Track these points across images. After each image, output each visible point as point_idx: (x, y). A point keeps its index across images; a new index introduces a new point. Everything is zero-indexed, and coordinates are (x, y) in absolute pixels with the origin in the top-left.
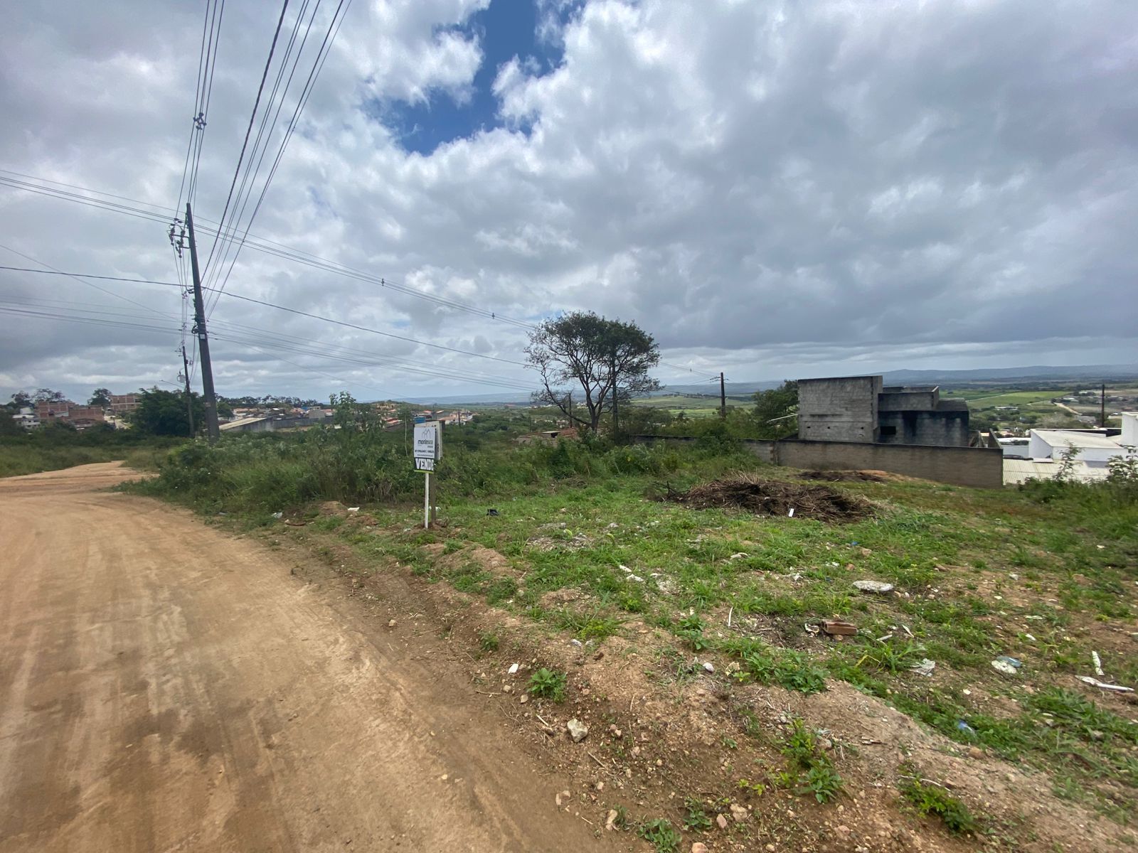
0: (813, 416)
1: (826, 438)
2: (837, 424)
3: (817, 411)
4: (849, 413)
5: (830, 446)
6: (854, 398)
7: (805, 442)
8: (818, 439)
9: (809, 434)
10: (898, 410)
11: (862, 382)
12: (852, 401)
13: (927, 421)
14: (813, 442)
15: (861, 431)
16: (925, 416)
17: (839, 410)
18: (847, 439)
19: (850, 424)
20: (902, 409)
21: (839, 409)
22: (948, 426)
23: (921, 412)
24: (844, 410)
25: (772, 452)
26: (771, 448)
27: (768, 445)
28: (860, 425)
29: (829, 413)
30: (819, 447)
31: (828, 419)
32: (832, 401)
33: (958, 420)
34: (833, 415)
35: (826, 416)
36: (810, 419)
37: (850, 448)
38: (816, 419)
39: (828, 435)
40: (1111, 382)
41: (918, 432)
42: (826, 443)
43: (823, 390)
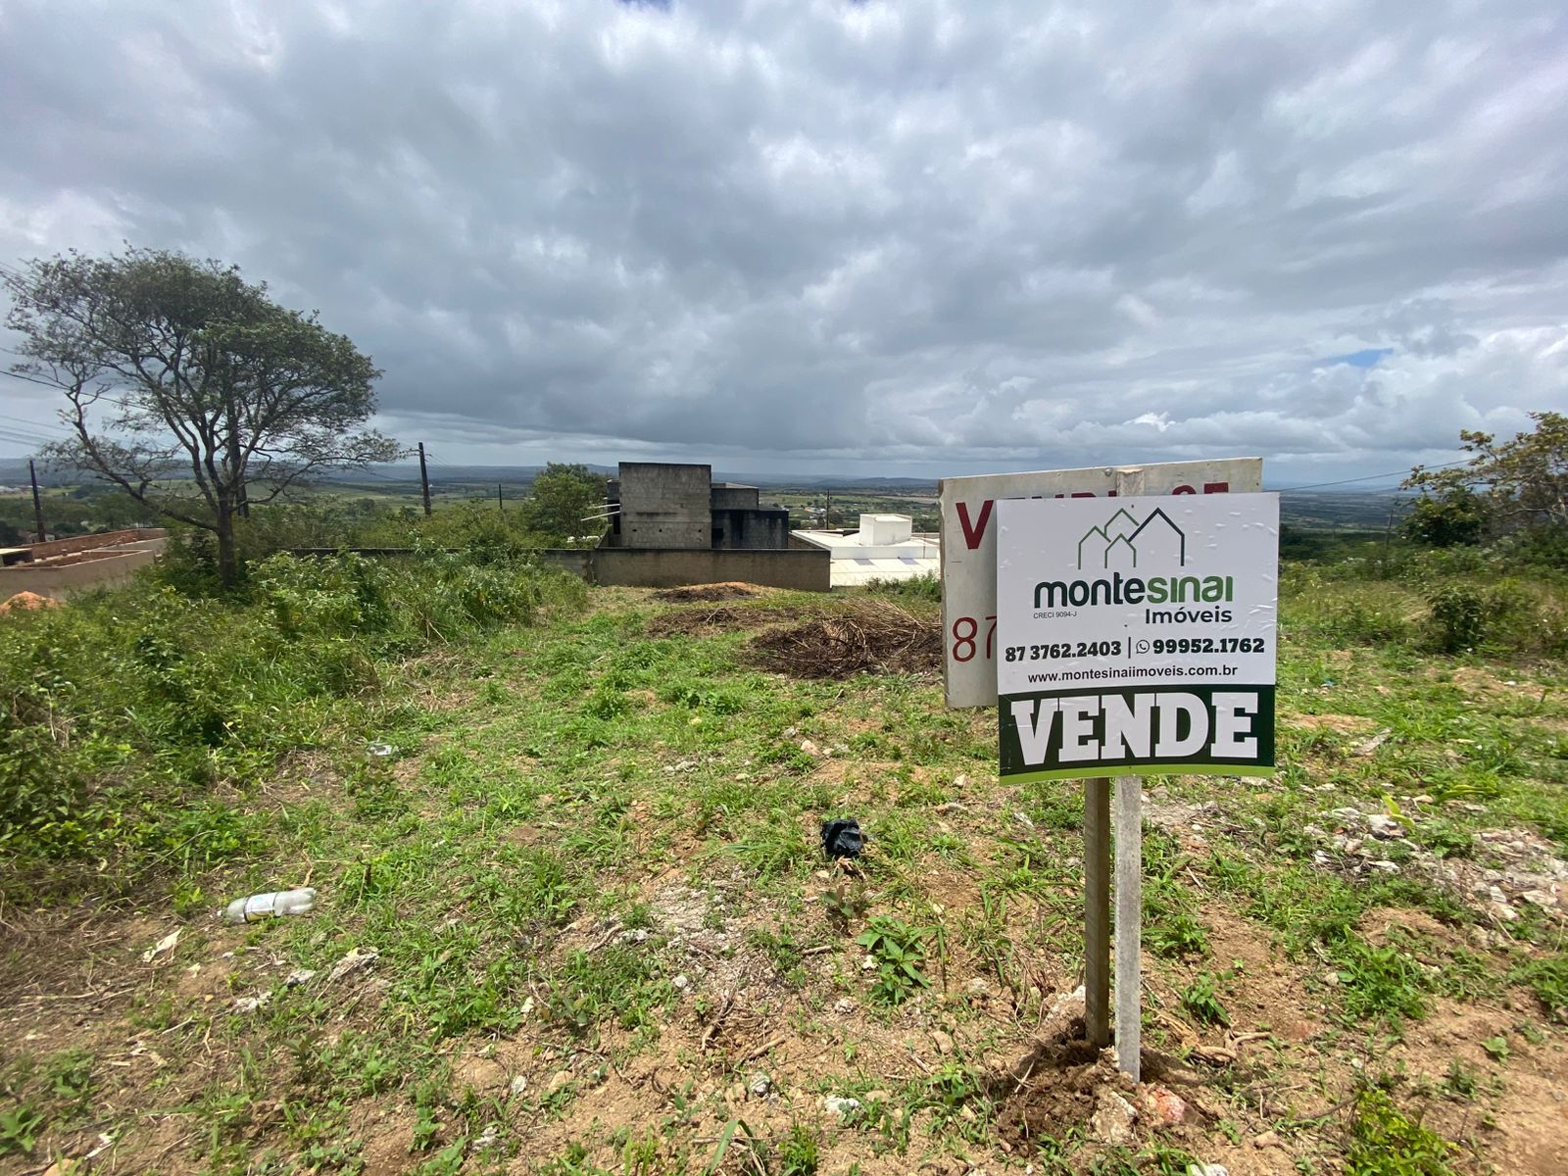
0: (640, 514)
1: (656, 545)
2: (671, 526)
3: (645, 508)
4: (685, 511)
5: (665, 555)
6: (690, 491)
7: (633, 551)
8: (648, 546)
9: (635, 539)
10: (725, 508)
11: (699, 471)
12: (688, 496)
13: (753, 522)
14: (642, 551)
15: (698, 535)
16: (751, 516)
17: (672, 508)
18: (683, 545)
19: (686, 526)
20: (730, 508)
21: (673, 506)
22: (772, 527)
23: (747, 512)
24: (678, 506)
25: (585, 567)
26: (584, 562)
27: (579, 557)
28: (698, 527)
29: (660, 511)
30: (649, 556)
31: (660, 519)
32: (664, 494)
33: (780, 521)
34: (666, 514)
35: (657, 514)
36: (636, 519)
37: (688, 557)
38: (645, 519)
39: (659, 539)
40: (835, 489)
41: (744, 535)
42: (659, 551)
43: (652, 480)
